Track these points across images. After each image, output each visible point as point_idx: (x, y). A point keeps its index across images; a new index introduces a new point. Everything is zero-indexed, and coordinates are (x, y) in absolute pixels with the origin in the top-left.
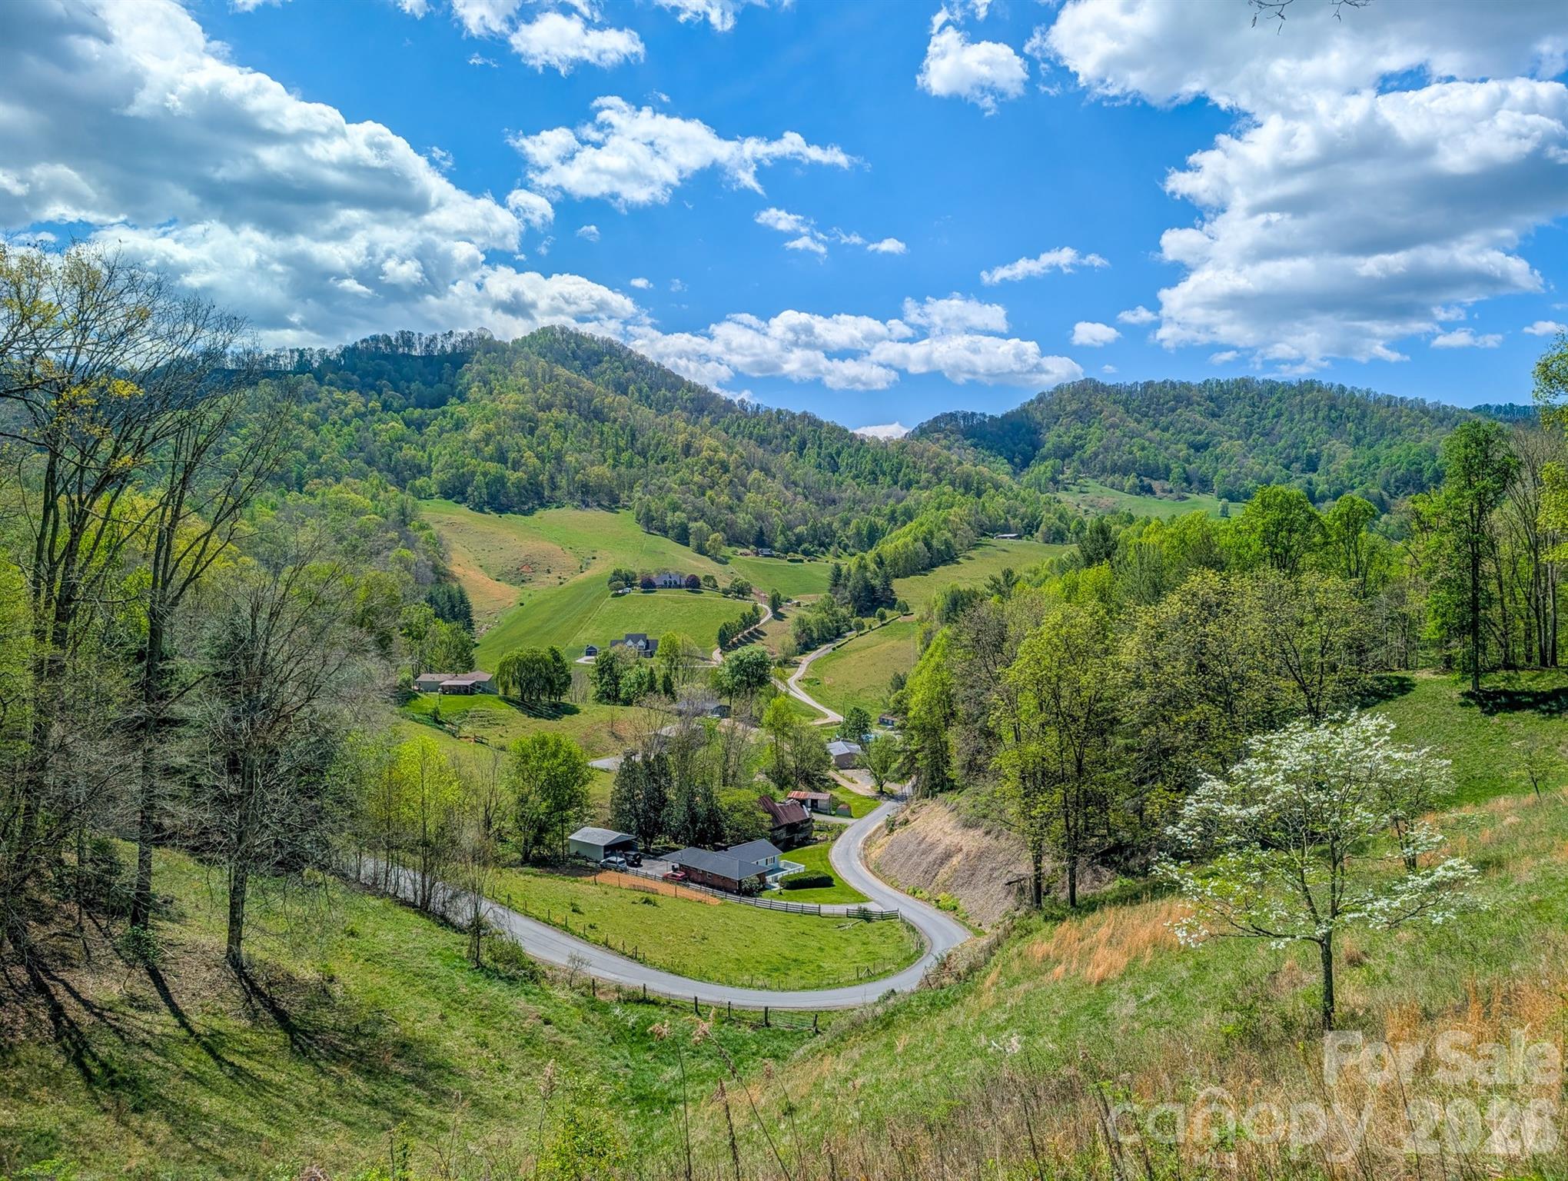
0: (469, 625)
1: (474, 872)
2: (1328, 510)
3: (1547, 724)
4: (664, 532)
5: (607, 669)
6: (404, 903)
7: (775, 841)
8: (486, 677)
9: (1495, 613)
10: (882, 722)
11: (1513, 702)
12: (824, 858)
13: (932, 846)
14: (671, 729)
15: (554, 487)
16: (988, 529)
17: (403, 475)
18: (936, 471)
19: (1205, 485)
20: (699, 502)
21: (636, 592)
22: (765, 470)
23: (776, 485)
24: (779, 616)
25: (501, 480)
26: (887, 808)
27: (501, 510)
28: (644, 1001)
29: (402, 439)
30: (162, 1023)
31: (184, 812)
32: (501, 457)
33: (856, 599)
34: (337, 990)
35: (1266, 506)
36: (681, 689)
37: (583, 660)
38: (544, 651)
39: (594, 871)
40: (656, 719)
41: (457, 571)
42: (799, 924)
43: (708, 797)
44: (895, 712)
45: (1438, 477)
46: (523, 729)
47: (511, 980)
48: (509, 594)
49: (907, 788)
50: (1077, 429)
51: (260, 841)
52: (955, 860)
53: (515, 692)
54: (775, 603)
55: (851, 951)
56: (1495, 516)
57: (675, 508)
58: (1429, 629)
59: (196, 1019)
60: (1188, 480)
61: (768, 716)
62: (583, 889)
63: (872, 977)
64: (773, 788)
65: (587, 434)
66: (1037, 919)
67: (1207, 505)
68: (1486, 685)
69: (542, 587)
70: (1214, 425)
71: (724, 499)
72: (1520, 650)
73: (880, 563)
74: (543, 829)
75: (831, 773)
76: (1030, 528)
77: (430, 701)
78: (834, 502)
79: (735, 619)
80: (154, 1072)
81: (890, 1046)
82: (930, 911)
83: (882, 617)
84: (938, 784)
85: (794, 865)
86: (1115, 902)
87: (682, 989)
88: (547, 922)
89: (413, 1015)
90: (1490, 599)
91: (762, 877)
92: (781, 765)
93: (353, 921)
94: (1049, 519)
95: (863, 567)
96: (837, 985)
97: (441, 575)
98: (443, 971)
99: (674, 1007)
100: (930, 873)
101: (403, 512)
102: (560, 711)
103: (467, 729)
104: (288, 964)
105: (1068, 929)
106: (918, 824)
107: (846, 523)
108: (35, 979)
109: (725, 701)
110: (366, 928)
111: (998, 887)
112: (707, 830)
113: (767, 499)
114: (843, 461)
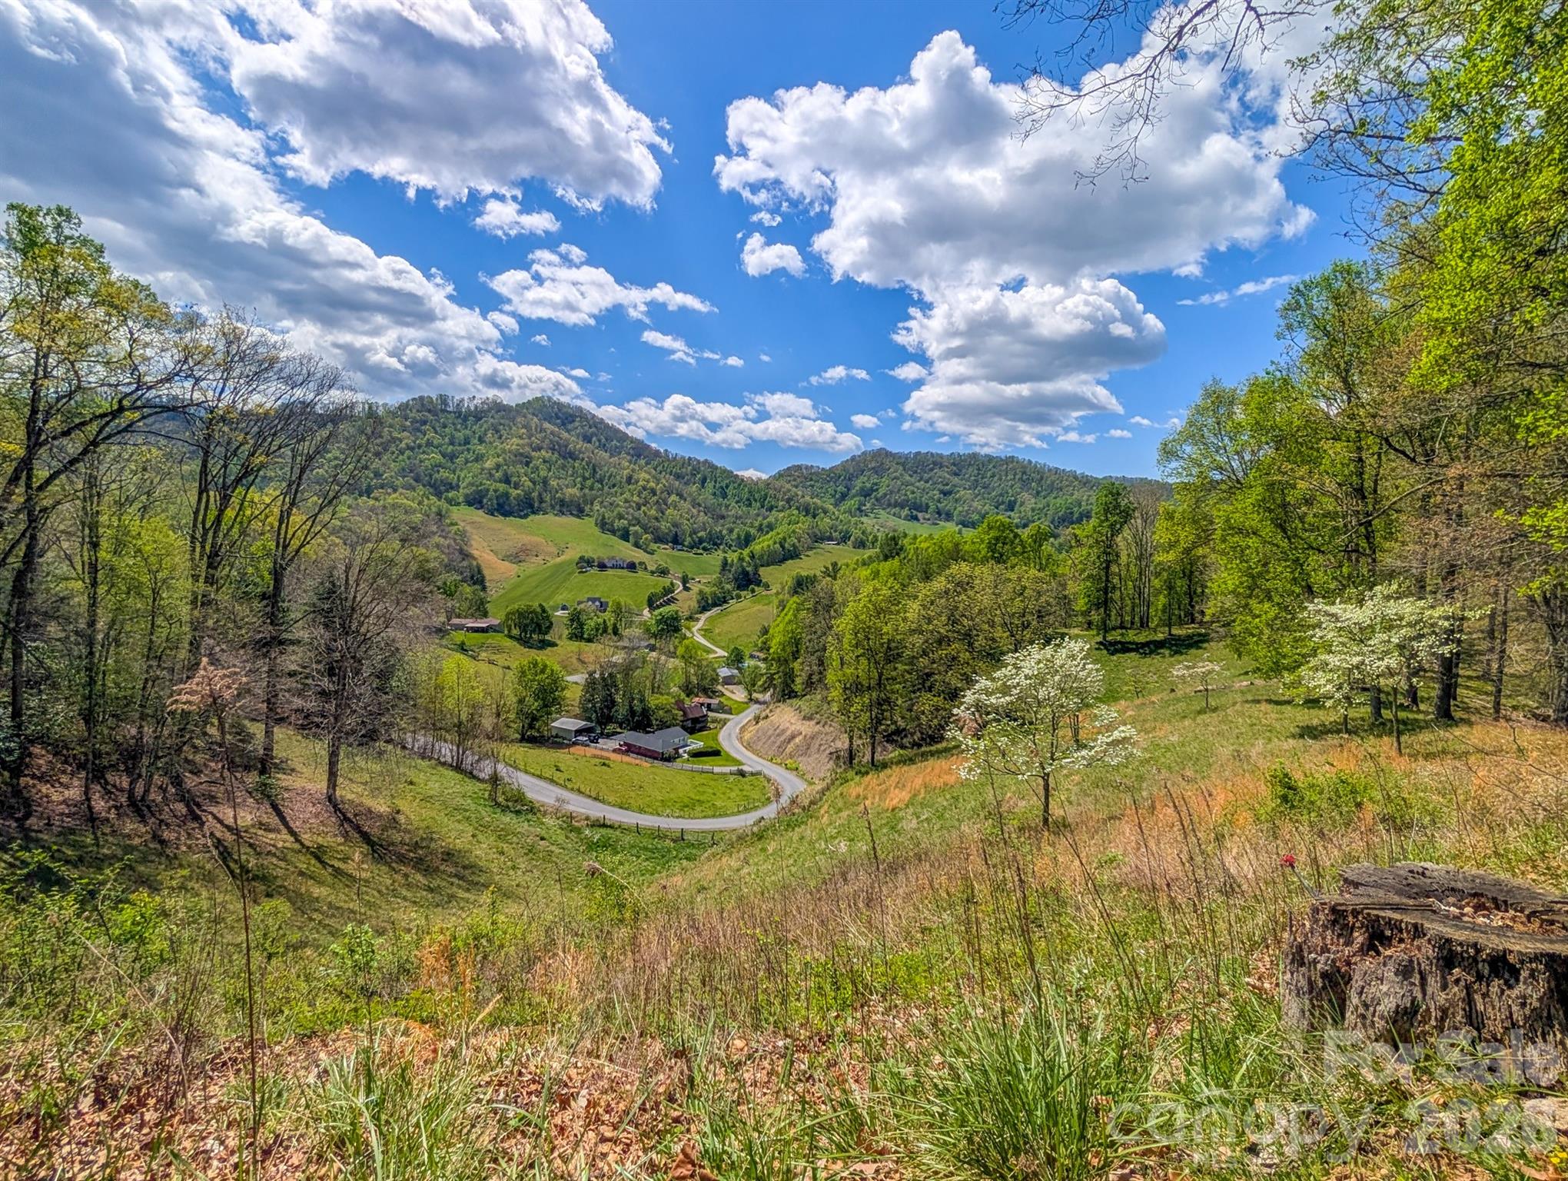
0: (484, 589)
1: (490, 746)
2: (1025, 534)
3: (1143, 661)
4: (613, 532)
5: (576, 619)
6: (444, 764)
7: (683, 727)
8: (496, 622)
9: (1117, 595)
10: (752, 657)
11: (1124, 648)
12: (715, 739)
13: (784, 731)
14: (618, 658)
15: (541, 501)
16: (819, 538)
17: (440, 488)
18: (788, 501)
19: (949, 517)
20: (636, 514)
21: (594, 571)
22: (680, 495)
23: (686, 505)
24: (686, 589)
25: (507, 495)
26: (754, 709)
27: (506, 514)
28: (604, 826)
29: (440, 465)
30: (284, 839)
31: (298, 702)
32: (506, 480)
33: (736, 579)
34: (402, 819)
35: (990, 528)
36: (626, 632)
37: (559, 613)
38: (535, 605)
39: (568, 746)
40: (609, 651)
41: (476, 553)
42: (700, 779)
43: (642, 701)
44: (761, 650)
45: (1087, 516)
46: (521, 656)
47: (518, 813)
48: (509, 569)
49: (767, 696)
50: (874, 479)
51: (350, 722)
52: (797, 740)
53: (515, 632)
54: (685, 580)
55: (733, 795)
56: (1119, 539)
57: (621, 517)
58: (1081, 604)
59: (306, 838)
60: (939, 513)
61: (680, 651)
62: (562, 756)
63: (747, 810)
64: (683, 696)
65: (563, 467)
66: (851, 774)
67: (951, 527)
68: (1109, 638)
69: (532, 566)
70: (956, 480)
71: (653, 512)
72: (1128, 618)
73: (752, 557)
74: (534, 719)
75: (720, 687)
76: (844, 539)
77: (459, 636)
78: (723, 517)
79: (659, 590)
80: (280, 872)
81: (764, 850)
82: (781, 770)
83: (753, 591)
84: (787, 693)
85: (696, 743)
86: (898, 763)
87: (629, 818)
88: (540, 777)
89: (453, 834)
90: (1114, 588)
91: (677, 750)
92: (688, 682)
93: (412, 775)
94: (856, 533)
95: (741, 559)
96: (726, 815)
97: (465, 555)
98: (473, 807)
99: (624, 829)
100: (781, 748)
101: (439, 514)
102: (544, 645)
103: (483, 655)
104: (369, 802)
105: (871, 779)
106: (773, 718)
107: (731, 531)
108: (191, 812)
109: (652, 641)
110: (420, 778)
111: (824, 757)
112: (642, 721)
113: (681, 514)
114: (730, 491)
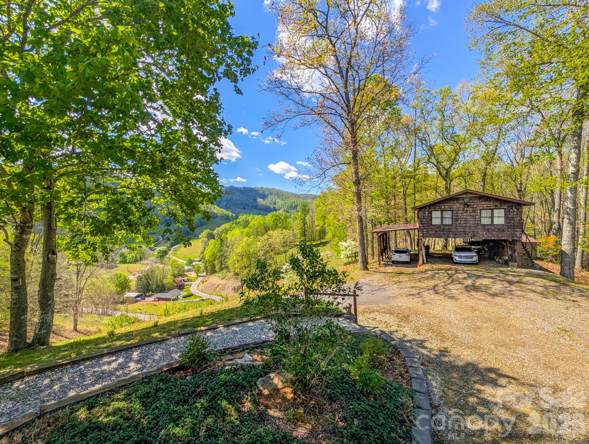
7: (178, 289)
10: (194, 261)
12: (189, 291)
24: (164, 239)
26: (200, 279)
39: (135, 302)
43: (161, 282)
44: (202, 259)
49: (205, 274)
50: (230, 196)
52: (220, 286)
56: (307, 218)
58: (299, 236)
64: (174, 278)
75: (186, 273)
76: (222, 217)
84: (213, 272)
85: (183, 293)
90: (306, 231)
91: (177, 297)
92: (174, 273)
100: (215, 290)
106: (209, 281)
111: (230, 290)
112: (162, 288)
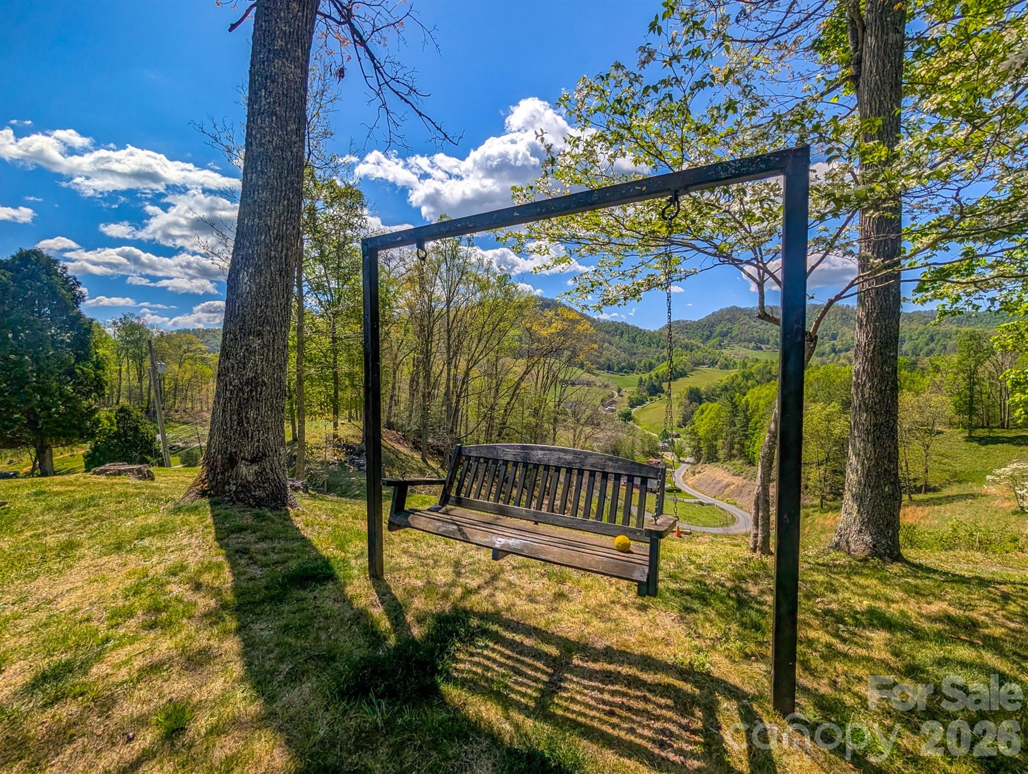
16: (698, 364)
22: (610, 343)
23: (614, 348)
24: (621, 396)
33: (648, 390)
50: (729, 325)
54: (619, 391)
71: (595, 353)
73: (657, 377)
75: (660, 453)
76: (713, 363)
78: (635, 354)
79: (605, 396)
83: (660, 396)
95: (651, 378)
107: (640, 361)
113: (612, 353)
114: (637, 339)
